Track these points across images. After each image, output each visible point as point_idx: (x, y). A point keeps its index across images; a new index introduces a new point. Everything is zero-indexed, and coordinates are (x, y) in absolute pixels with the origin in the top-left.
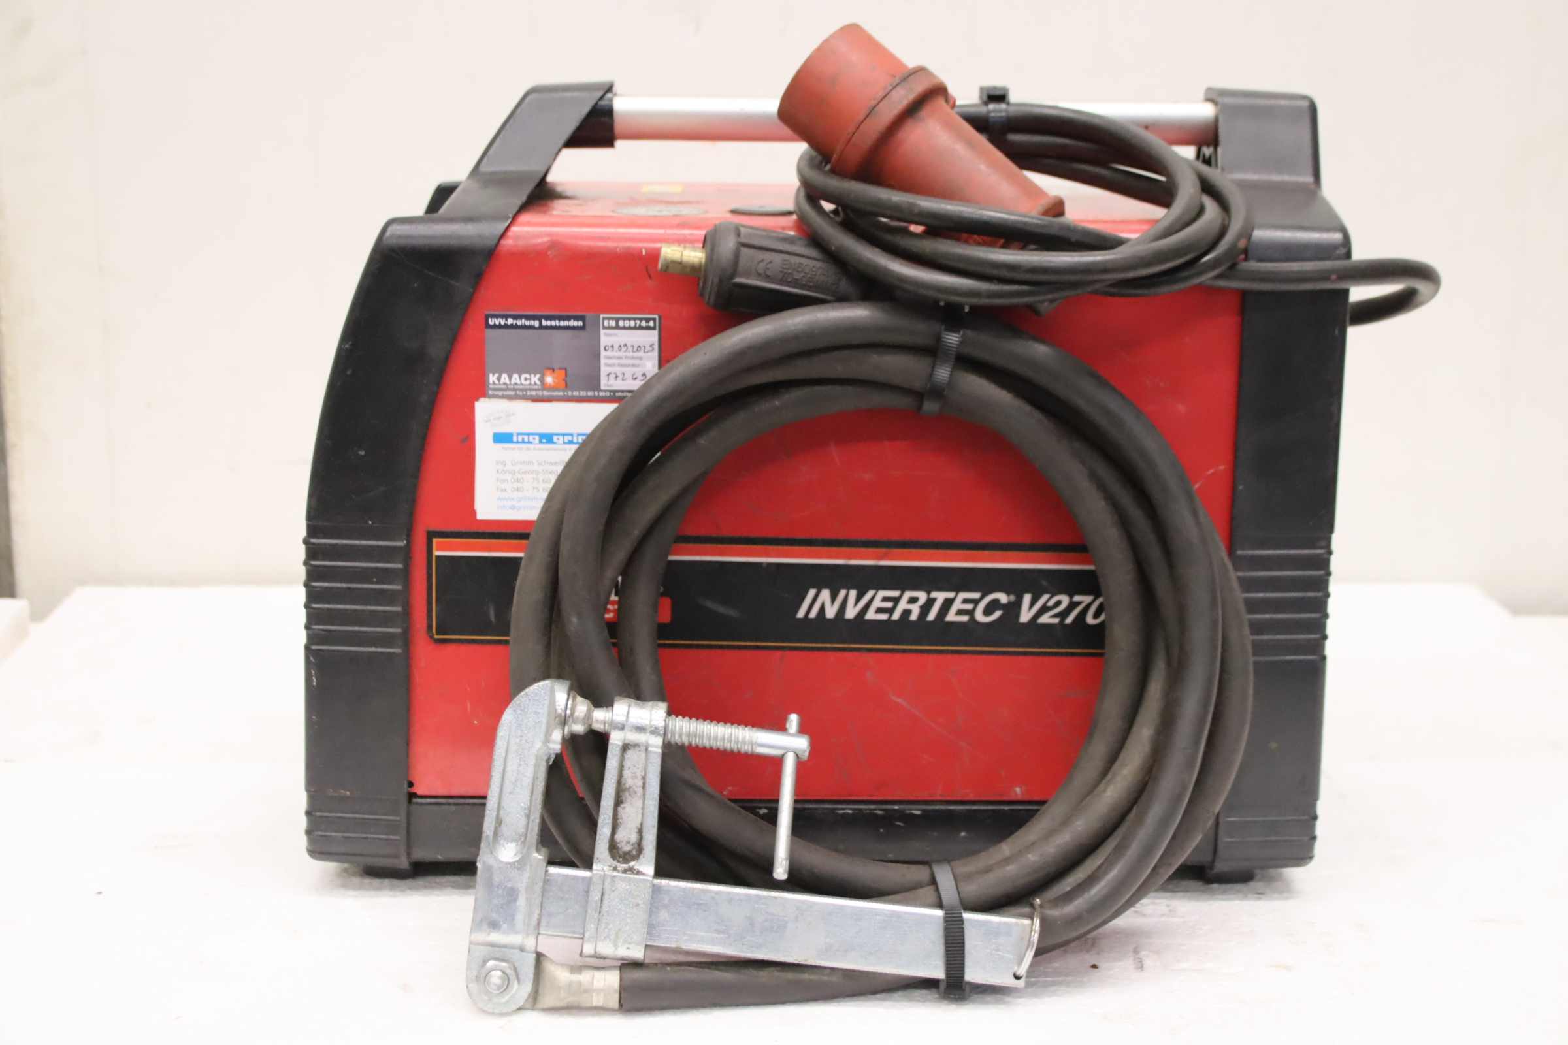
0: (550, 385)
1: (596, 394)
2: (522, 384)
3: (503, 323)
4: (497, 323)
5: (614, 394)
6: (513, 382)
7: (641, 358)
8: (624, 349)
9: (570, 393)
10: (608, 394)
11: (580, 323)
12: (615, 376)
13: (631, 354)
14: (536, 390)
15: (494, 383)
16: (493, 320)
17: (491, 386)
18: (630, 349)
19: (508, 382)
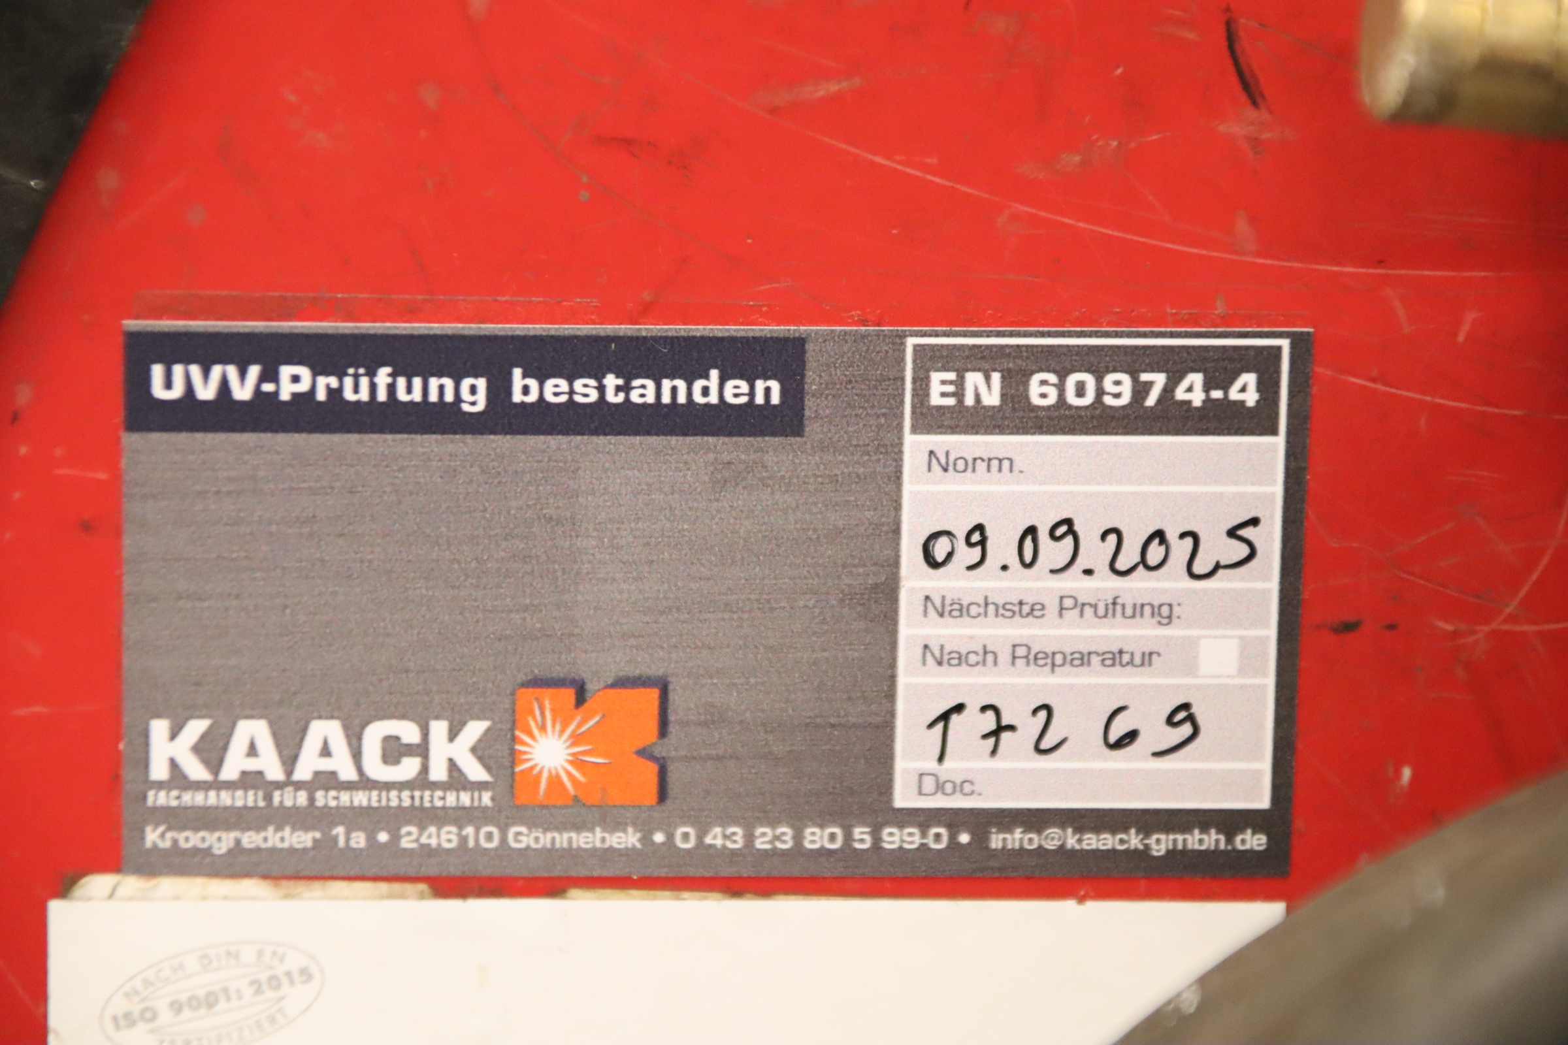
0: (555, 781)
1: (862, 837)
2: (365, 783)
3: (242, 392)
4: (206, 392)
5: (980, 838)
6: (308, 765)
7: (1164, 614)
8: (1054, 553)
9: (685, 837)
10: (938, 838)
11: (767, 391)
12: (988, 722)
13: (1105, 584)
14: (460, 817)
15: (178, 778)
16: (178, 370)
17: (160, 799)
18: (1096, 552)
19: (275, 772)
